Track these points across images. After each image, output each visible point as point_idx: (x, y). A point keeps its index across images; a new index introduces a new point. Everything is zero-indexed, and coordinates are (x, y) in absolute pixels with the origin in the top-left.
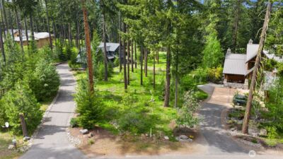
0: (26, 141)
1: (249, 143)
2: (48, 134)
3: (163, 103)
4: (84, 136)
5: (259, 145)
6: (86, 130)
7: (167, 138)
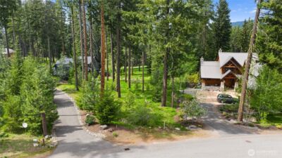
0: (48, 139)
1: (248, 127)
2: (67, 132)
3: (160, 104)
4: (105, 131)
5: (256, 128)
6: (105, 126)
7: (178, 129)
